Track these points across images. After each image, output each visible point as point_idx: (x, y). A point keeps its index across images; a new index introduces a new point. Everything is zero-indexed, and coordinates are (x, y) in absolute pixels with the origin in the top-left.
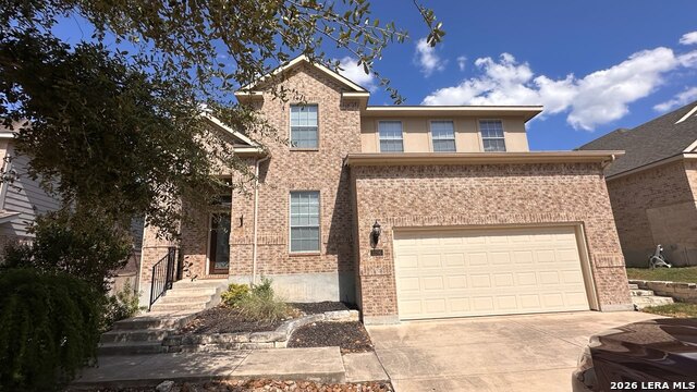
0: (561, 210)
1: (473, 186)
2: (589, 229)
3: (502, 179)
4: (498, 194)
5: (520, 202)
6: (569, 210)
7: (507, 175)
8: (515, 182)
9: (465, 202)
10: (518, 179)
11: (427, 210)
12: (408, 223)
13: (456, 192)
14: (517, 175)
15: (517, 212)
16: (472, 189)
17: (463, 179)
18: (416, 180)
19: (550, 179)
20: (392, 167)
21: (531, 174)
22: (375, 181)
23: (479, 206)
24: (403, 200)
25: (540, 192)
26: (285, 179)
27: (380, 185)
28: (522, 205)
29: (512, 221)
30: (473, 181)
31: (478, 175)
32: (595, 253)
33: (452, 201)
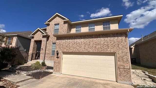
0: (108, 48)
1: (82, 41)
2: (118, 55)
3: (90, 39)
4: (89, 43)
5: (95, 46)
6: (111, 48)
7: (92, 38)
8: (94, 40)
9: (79, 46)
10: (96, 39)
11: (70, 48)
12: (65, 51)
13: (77, 43)
14: (95, 38)
15: (94, 48)
16: (82, 42)
17: (80, 40)
18: (68, 40)
19: (106, 39)
20: (64, 37)
21: (100, 37)
22: (60, 41)
23: (83, 47)
24: (65, 45)
25: (102, 43)
26: (52, 40)
27: (61, 42)
28: (95, 47)
29: (91, 51)
30: (82, 40)
31: (84, 38)
32: (119, 63)
33: (76, 45)
